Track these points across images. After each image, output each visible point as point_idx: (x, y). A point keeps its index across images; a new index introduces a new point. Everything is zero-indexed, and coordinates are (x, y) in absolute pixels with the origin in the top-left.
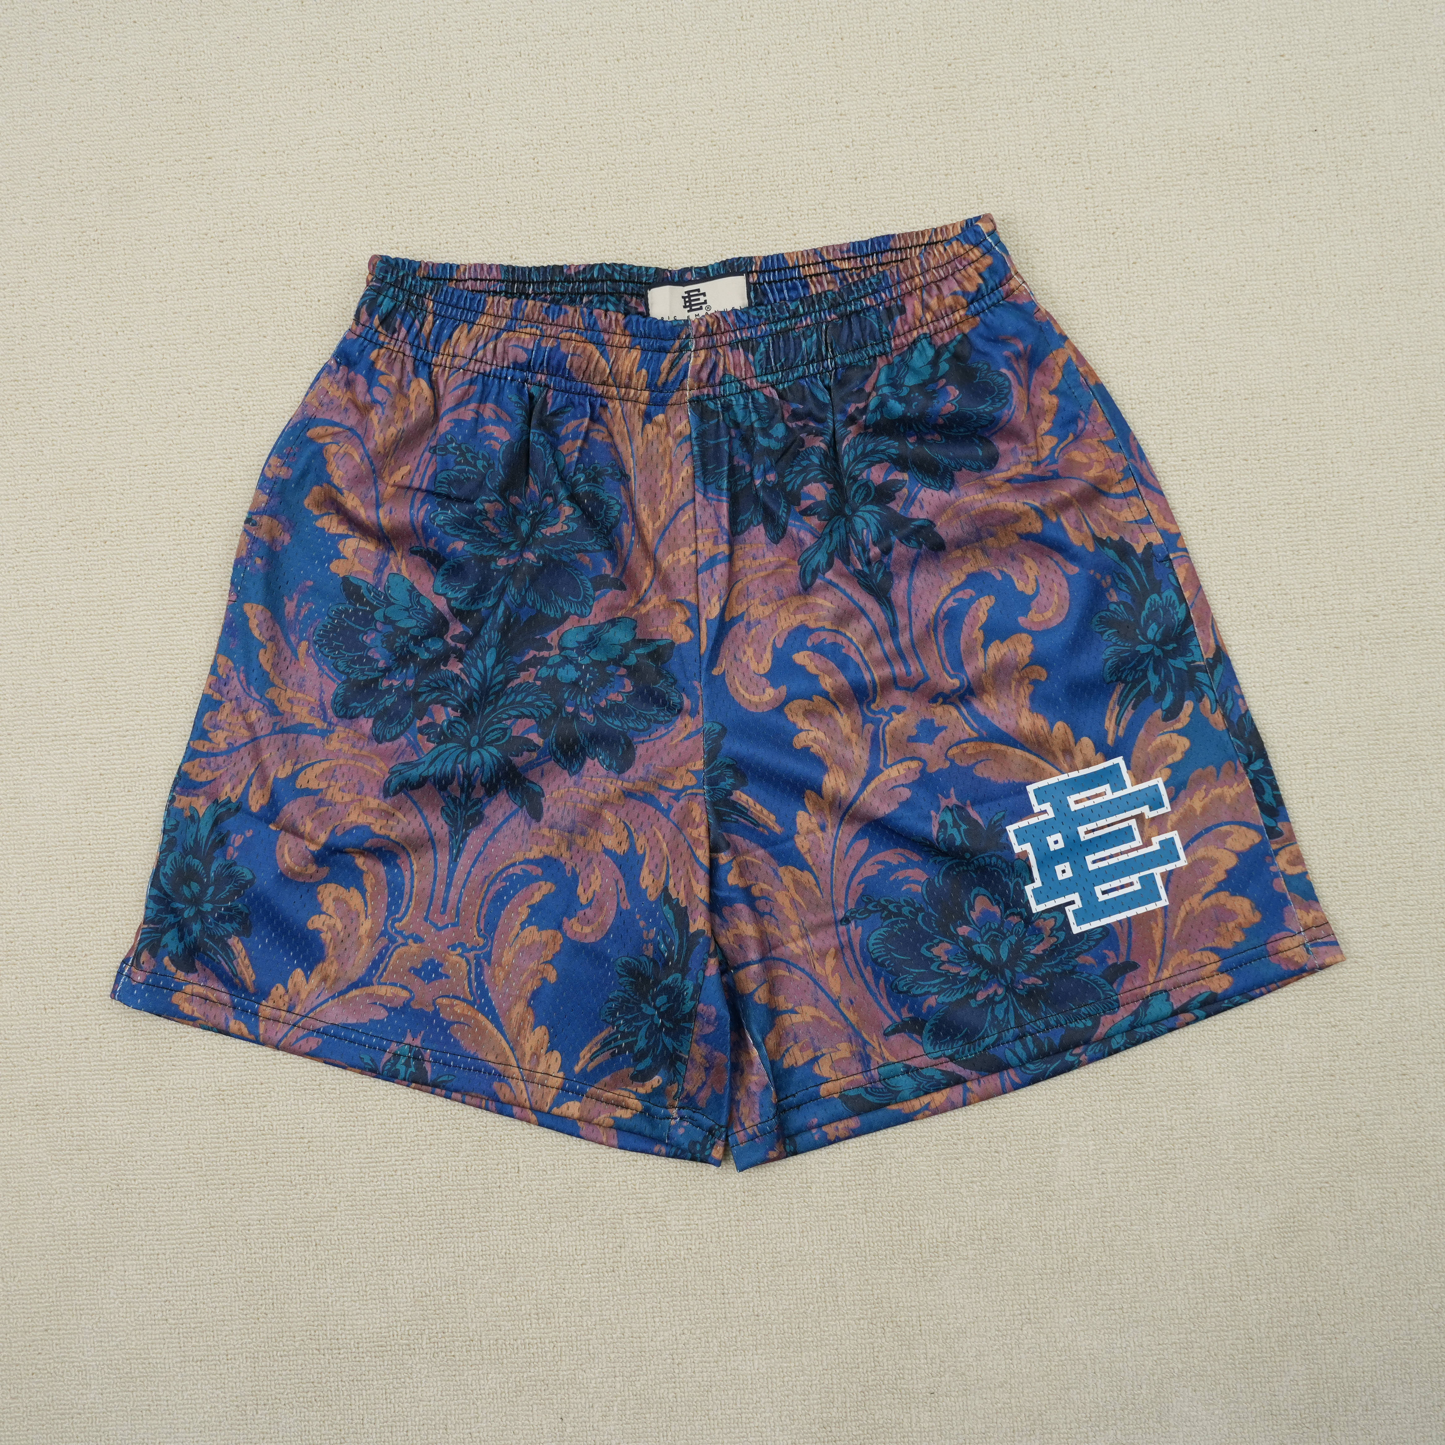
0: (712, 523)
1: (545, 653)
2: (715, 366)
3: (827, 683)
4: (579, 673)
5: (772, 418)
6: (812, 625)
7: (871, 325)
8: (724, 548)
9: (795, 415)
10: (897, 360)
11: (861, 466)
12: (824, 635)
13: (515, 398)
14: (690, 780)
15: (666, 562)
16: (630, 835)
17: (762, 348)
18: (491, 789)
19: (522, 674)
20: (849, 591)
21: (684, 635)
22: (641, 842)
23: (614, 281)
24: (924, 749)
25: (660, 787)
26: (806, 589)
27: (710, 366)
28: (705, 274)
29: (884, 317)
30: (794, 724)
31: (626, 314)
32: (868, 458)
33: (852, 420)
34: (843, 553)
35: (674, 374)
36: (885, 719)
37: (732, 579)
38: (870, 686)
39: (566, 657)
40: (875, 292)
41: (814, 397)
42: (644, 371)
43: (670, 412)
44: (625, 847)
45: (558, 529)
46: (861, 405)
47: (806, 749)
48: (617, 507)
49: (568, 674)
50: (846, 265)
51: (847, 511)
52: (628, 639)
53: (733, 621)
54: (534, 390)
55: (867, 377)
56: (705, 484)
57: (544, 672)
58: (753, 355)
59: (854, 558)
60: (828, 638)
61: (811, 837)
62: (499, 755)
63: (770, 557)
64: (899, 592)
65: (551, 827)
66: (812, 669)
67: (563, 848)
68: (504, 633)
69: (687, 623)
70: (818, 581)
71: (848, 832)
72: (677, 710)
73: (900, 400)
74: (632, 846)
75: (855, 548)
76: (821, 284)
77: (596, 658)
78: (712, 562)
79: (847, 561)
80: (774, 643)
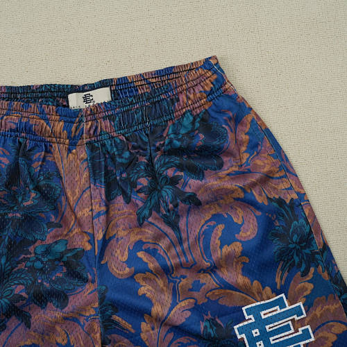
0: (98, 196)
1: (29, 256)
2: (97, 127)
3: (151, 266)
4: (42, 265)
5: (123, 149)
6: (144, 240)
7: (165, 107)
8: (103, 208)
9: (134, 147)
10: (176, 122)
11: (163, 169)
12: (149, 245)
13: (11, 145)
14: (92, 312)
15: (80, 214)
16: (68, 336)
17: (117, 119)
18: (8, 315)
19: (19, 265)
20: (159, 226)
21: (88, 247)
22: (72, 340)
23: (51, 92)
24: (196, 294)
25: (80, 315)
26: (141, 225)
27: (94, 128)
28: (93, 87)
29: (170, 103)
30: (139, 283)
31: (58, 106)
32: (167, 165)
33: (158, 149)
34: (157, 208)
35: (78, 132)
36: (178, 281)
37: (108, 221)
38: (170, 268)
39: (37, 258)
40: (166, 92)
41: (142, 139)
42: (65, 132)
43: (78, 148)
44: (65, 342)
45: (29, 203)
46: (162, 142)
47: (144, 295)
48: (59, 189)
49: (38, 265)
50: (154, 80)
51: (159, 188)
52: (63, 249)
53: (110, 239)
54: (21, 140)
55: (164, 130)
56: (95, 180)
57: (29, 264)
58: (114, 122)
59: (162, 209)
60: (152, 247)
61: (148, 333)
62: (9, 302)
63: (125, 210)
64: (182, 223)
65: (34, 332)
66: (145, 259)
67: (40, 340)
68: (9, 249)
69: (89, 241)
70: (145, 222)
71: (164, 330)
72: (86, 281)
73: (178, 140)
74: (69, 341)
75: (163, 205)
76: (143, 89)
77: (50, 258)
78: (99, 214)
79: (158, 211)
80: (129, 248)
